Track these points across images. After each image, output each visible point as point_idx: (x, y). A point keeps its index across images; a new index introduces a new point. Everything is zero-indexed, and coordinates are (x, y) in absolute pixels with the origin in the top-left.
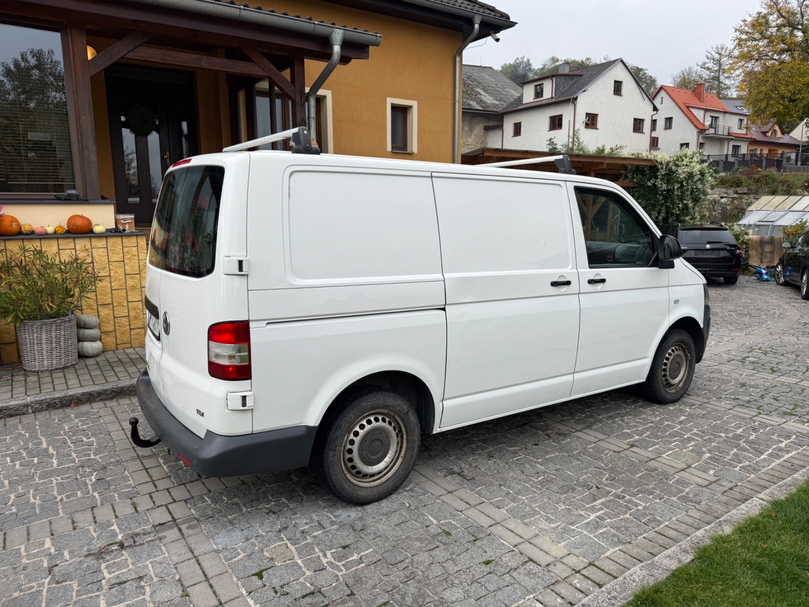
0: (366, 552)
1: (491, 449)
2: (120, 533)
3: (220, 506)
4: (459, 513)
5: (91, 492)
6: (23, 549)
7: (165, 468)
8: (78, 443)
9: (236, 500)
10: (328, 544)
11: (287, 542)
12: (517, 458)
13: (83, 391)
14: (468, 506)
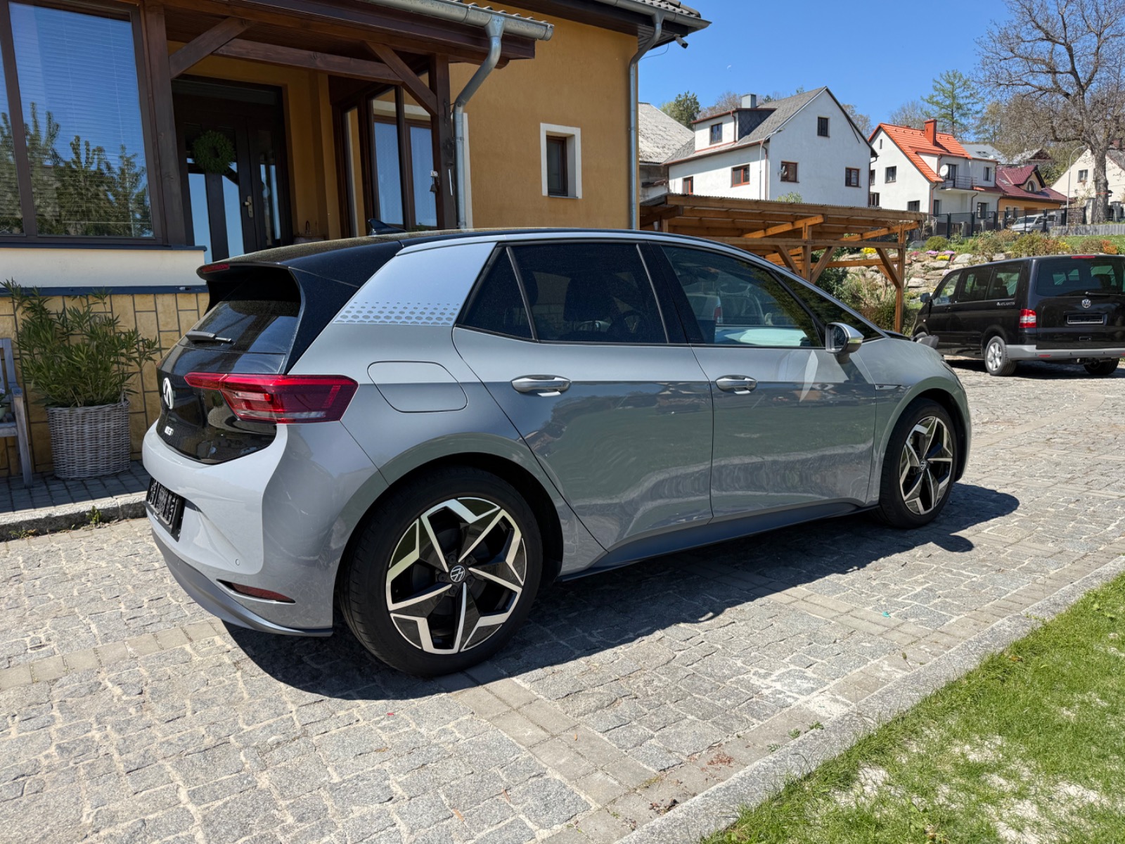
6: (188, 648)
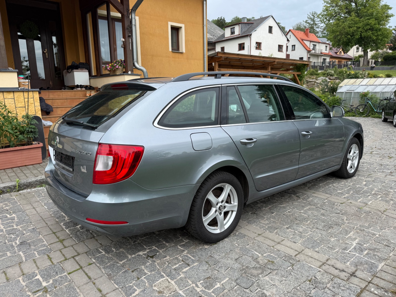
0: (224, 281)
1: (270, 206)
2: (43, 281)
3: (111, 255)
4: (272, 248)
5: (17, 251)
7: (68, 232)
8: (4, 219)
9: (121, 250)
10: (196, 277)
11: (167, 278)
12: (289, 211)
13: (4, 186)
14: (276, 243)
